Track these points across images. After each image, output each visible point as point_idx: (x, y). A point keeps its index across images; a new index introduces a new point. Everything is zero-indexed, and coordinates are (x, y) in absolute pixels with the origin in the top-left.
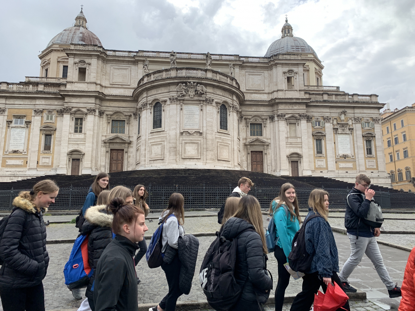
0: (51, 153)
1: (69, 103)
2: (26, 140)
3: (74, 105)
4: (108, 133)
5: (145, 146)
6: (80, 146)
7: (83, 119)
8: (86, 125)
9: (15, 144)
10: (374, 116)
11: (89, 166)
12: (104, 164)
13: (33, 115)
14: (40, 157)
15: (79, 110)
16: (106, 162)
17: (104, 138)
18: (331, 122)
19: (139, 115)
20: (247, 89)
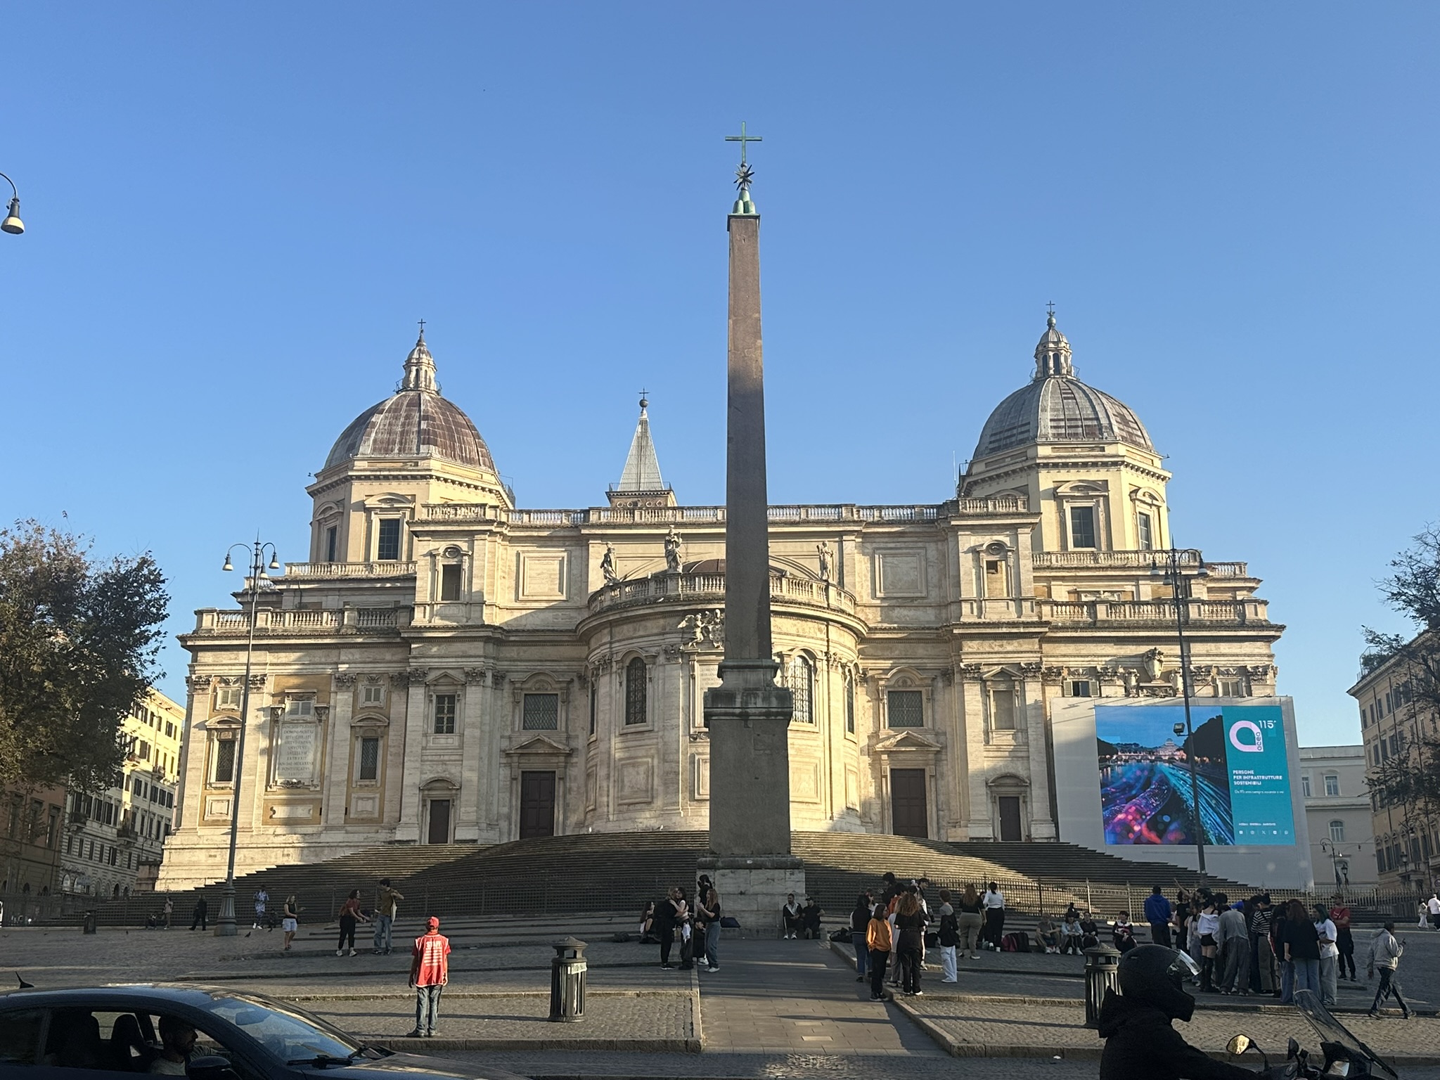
0: (379, 785)
1: (421, 657)
2: (319, 754)
3: (434, 662)
4: (517, 729)
5: (609, 767)
6: (449, 767)
7: (456, 697)
8: (462, 714)
9: (293, 766)
10: (1249, 663)
11: (473, 817)
12: (505, 810)
13: (334, 689)
14: (353, 795)
15: (446, 676)
16: (511, 807)
17: (505, 744)
19: (593, 686)
20: (879, 595)
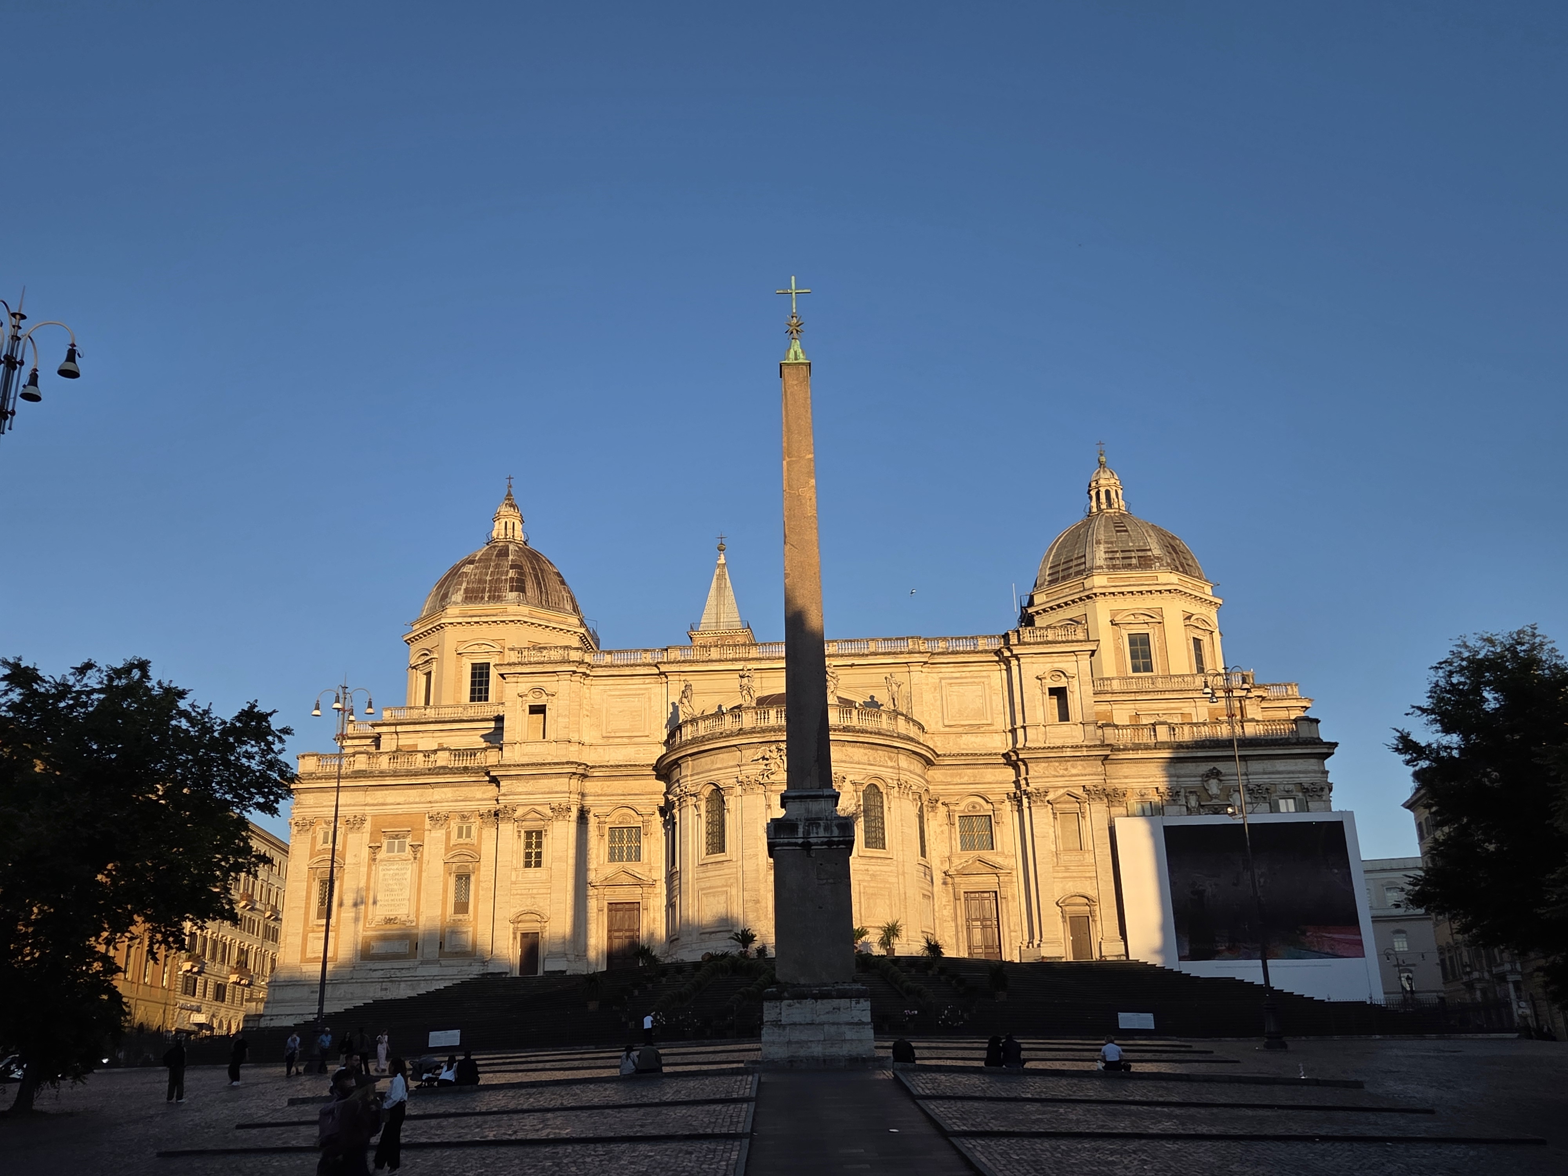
0: (471, 919)
1: (509, 795)
2: (415, 891)
3: (522, 799)
4: (602, 861)
5: (690, 897)
6: (538, 900)
7: (544, 832)
8: (550, 848)
9: (390, 903)
10: (1305, 780)
11: (561, 949)
13: (427, 826)
14: (447, 930)
15: (533, 812)
16: (597, 938)
17: (591, 877)
18: (1180, 803)
20: (946, 723)
